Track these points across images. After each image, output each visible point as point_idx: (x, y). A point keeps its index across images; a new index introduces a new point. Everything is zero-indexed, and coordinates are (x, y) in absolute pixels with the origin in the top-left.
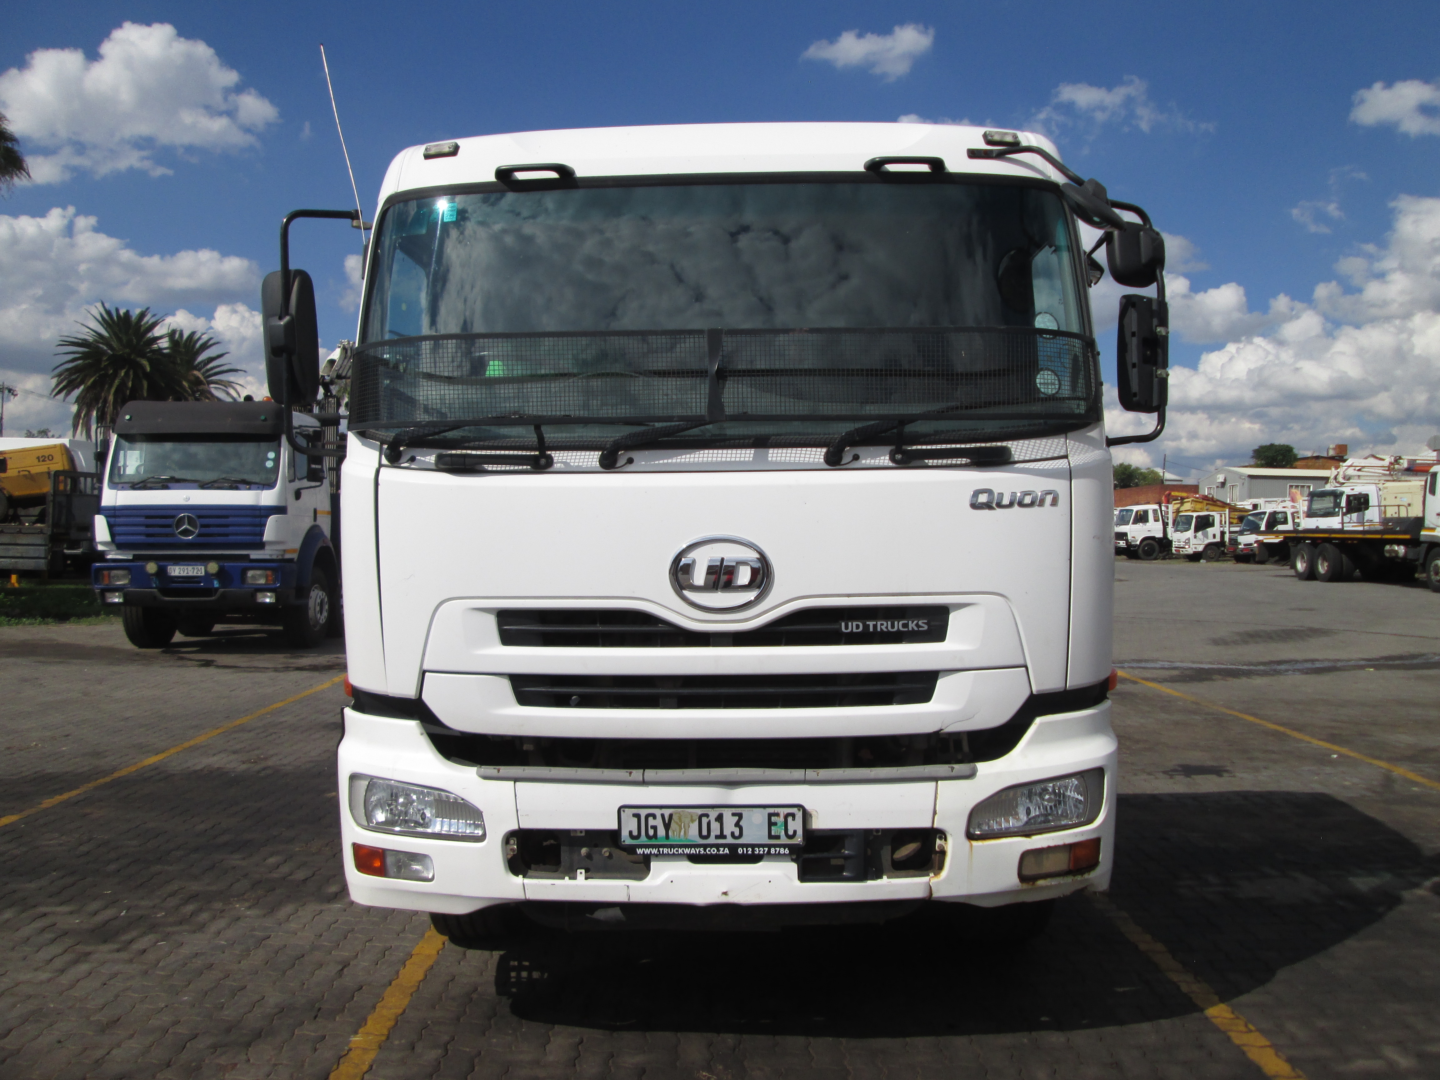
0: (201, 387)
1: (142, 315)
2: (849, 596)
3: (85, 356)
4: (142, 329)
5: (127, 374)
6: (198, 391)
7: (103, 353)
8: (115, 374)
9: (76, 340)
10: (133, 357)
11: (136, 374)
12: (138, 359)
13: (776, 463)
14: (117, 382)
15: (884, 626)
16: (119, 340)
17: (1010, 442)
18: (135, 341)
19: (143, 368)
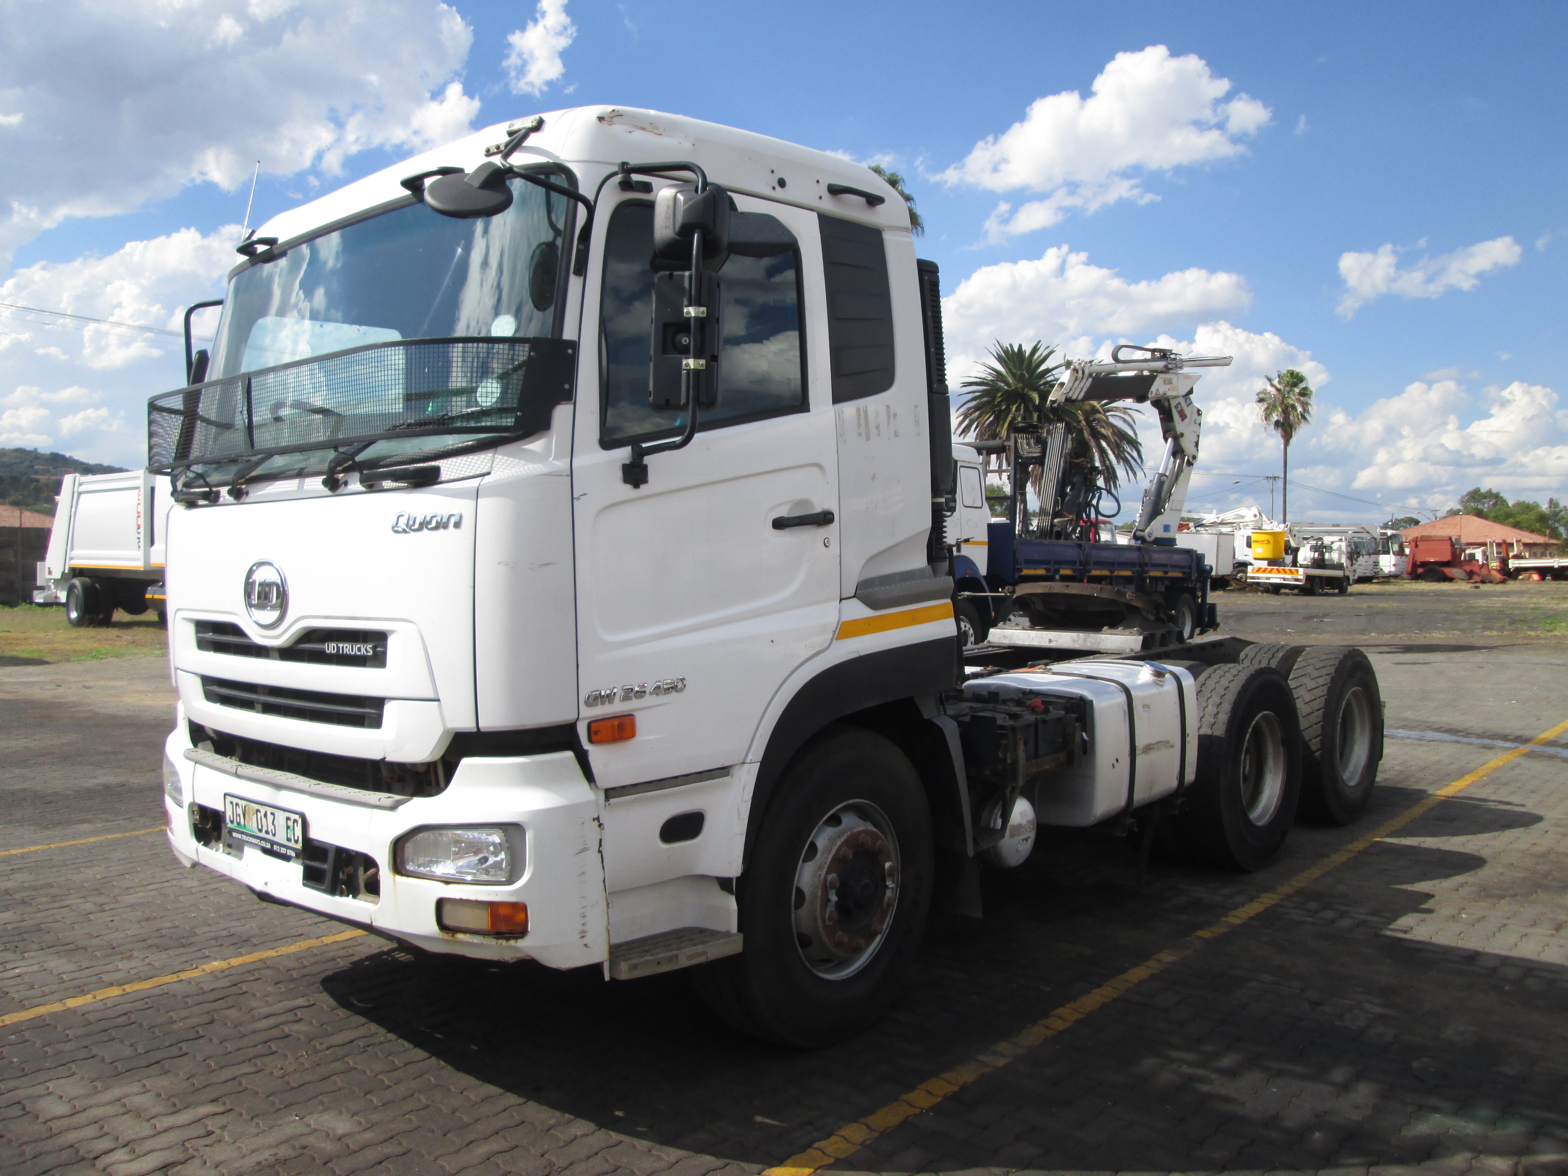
0: (1098, 416)
1: (1035, 350)
2: (327, 617)
3: (984, 393)
4: (1034, 365)
5: (1018, 409)
6: (1094, 420)
7: (999, 389)
8: (1008, 410)
9: (978, 380)
10: (1026, 390)
11: (1026, 408)
12: (1030, 393)
13: (310, 491)
14: (1009, 419)
15: (347, 648)
16: (1014, 375)
17: (442, 461)
18: (1027, 375)
19: (1032, 400)
